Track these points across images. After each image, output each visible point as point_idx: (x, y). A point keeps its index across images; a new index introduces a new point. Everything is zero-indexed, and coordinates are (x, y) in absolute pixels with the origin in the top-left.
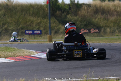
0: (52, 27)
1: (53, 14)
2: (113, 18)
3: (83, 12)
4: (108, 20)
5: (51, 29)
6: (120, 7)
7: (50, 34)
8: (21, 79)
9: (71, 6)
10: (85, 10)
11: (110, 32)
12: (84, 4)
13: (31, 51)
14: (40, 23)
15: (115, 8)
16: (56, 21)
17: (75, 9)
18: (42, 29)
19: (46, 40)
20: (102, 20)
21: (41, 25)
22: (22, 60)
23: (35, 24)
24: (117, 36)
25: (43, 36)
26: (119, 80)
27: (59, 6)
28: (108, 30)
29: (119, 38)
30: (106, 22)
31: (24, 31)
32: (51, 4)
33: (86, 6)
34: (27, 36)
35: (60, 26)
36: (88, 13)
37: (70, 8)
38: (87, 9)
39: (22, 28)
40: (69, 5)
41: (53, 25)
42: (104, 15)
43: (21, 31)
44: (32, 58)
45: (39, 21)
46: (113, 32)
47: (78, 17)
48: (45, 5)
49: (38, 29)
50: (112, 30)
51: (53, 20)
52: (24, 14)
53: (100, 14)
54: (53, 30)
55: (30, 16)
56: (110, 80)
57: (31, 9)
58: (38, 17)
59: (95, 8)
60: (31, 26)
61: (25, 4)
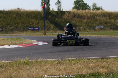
0: (46, 26)
1: (46, 18)
2: (85, 21)
3: (65, 16)
4: (82, 22)
5: (45, 27)
6: (89, 14)
7: (45, 30)
8: (26, 58)
9: (58, 13)
10: (67, 15)
11: (83, 29)
12: (66, 11)
13: (33, 40)
14: (38, 23)
15: (86, 14)
16: (48, 22)
17: (60, 15)
18: (39, 27)
19: (42, 34)
20: (78, 22)
21: (39, 24)
22: (27, 46)
23: (35, 23)
24: (87, 32)
25: (40, 32)
26: (89, 59)
27: (50, 12)
28: (82, 28)
29: (88, 33)
30: (80, 23)
31: (28, 28)
32: (46, 11)
33: (68, 13)
34: (30, 31)
35: (51, 25)
36: (69, 17)
37: (57, 14)
38: (68, 15)
39: (27, 26)
40: (57, 12)
41: (46, 24)
42: (79, 18)
43: (26, 28)
44: (34, 45)
45: (37, 22)
46: (84, 29)
47: (62, 20)
48: (41, 12)
49: (37, 27)
50: (84, 28)
51: (47, 21)
52: (28, 17)
53: (77, 18)
54: (46, 27)
55: (32, 19)
56: (84, 59)
57: (33, 14)
58: (37, 19)
59: (73, 14)
60: (32, 25)
61: (29, 11)
